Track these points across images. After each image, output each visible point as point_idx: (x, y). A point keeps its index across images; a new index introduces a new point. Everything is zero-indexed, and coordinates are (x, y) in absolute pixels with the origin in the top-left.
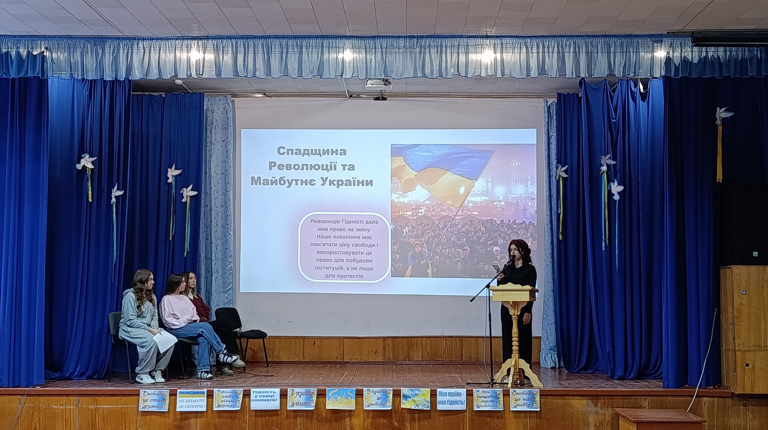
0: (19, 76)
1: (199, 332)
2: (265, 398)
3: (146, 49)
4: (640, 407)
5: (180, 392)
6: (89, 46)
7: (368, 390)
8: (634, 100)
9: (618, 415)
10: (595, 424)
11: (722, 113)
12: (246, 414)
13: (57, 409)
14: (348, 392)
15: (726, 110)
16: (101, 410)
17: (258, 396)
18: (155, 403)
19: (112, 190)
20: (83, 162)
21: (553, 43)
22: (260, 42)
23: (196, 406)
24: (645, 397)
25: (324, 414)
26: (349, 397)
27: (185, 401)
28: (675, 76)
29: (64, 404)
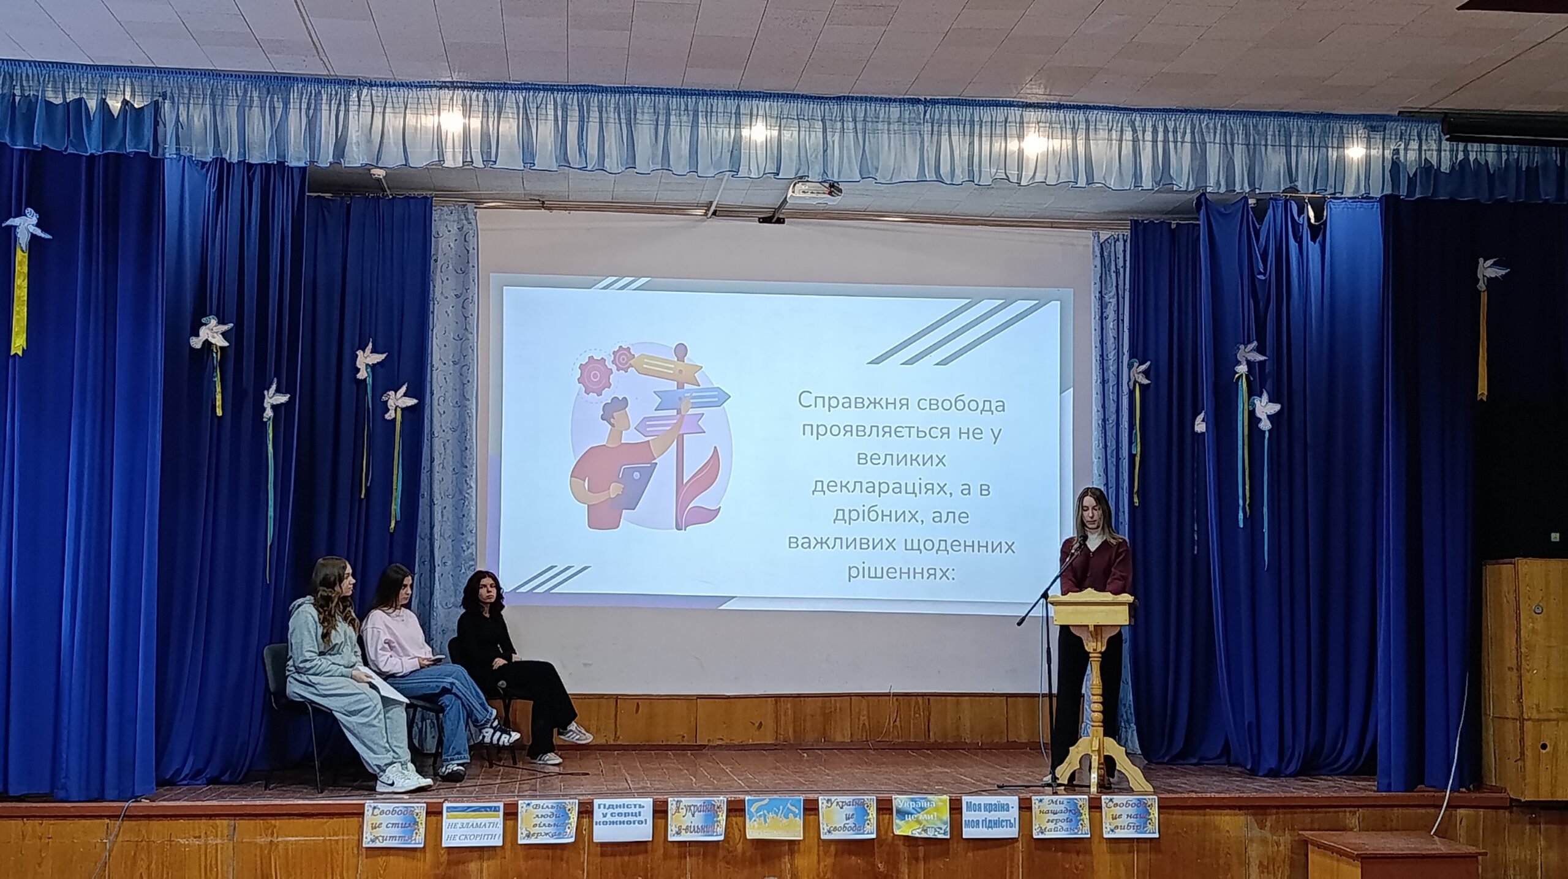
0: (105, 152)
1: (445, 685)
2: (622, 819)
3: (375, 104)
4: (1344, 829)
5: (448, 808)
6: (255, 94)
7: (828, 801)
8: (1299, 240)
9: (1306, 842)
10: (1261, 862)
11: (1488, 270)
12: (582, 852)
13: (189, 846)
14: (789, 805)
15: (1494, 264)
16: (281, 846)
17: (609, 815)
18: (396, 832)
19: (266, 392)
20: (204, 333)
21: (1183, 123)
22: (613, 99)
23: (482, 837)
24: (1353, 809)
25: (740, 847)
26: (791, 815)
27: (459, 825)
28: (1406, 196)
29: (203, 835)
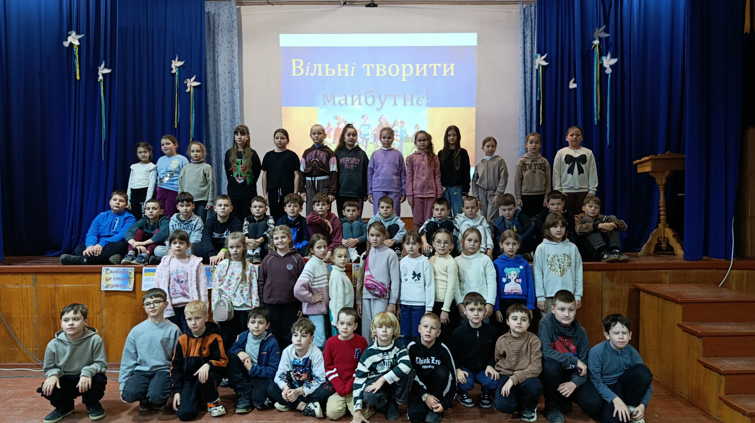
4: (661, 282)
5: (145, 270)
9: (638, 290)
10: (610, 301)
13: (13, 289)
16: (60, 289)
18: (119, 282)
19: (99, 68)
20: (70, 39)
24: (666, 271)
29: (20, 283)
